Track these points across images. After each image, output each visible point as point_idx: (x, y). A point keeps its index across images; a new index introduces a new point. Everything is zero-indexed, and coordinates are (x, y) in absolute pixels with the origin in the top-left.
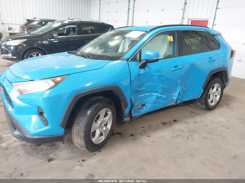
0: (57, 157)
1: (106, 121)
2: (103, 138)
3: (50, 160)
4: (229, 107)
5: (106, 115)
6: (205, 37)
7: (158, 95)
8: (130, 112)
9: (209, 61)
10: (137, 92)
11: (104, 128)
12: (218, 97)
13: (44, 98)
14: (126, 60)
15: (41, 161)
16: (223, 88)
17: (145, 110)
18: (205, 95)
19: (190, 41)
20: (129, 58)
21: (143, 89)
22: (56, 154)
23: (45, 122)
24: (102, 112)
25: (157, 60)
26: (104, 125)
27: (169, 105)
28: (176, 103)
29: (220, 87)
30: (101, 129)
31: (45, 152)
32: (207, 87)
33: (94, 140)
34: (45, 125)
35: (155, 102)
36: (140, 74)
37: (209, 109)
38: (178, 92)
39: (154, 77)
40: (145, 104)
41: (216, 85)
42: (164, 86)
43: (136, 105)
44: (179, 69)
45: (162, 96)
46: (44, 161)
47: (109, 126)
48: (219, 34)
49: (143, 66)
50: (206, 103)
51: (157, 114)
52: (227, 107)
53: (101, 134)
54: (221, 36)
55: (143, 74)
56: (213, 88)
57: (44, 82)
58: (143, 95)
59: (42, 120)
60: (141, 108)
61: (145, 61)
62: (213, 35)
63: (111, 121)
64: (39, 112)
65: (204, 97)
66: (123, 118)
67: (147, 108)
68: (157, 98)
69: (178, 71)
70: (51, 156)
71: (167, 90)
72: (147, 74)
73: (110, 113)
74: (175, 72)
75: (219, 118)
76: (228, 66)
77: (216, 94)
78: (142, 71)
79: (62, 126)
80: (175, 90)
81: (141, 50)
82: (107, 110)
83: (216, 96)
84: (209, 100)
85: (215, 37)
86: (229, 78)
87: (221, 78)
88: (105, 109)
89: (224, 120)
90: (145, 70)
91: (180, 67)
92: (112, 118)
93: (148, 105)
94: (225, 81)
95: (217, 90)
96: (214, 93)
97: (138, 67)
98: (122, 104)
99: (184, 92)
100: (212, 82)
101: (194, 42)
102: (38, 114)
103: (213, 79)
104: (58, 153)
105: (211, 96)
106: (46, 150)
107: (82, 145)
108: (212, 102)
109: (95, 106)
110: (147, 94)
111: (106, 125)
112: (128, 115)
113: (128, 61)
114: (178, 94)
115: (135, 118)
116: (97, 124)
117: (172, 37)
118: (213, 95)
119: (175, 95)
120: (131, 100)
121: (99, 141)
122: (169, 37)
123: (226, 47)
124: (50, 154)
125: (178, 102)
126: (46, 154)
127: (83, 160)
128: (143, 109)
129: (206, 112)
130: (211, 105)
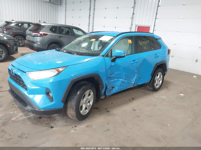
0: (57, 125)
1: (90, 99)
2: (87, 111)
3: (52, 127)
4: (168, 89)
5: (89, 95)
6: (152, 40)
7: (122, 81)
8: (105, 92)
9: (155, 57)
10: (109, 78)
11: (88, 104)
12: (161, 81)
13: (50, 82)
14: (102, 56)
15: (45, 128)
16: (164, 75)
17: (114, 91)
18: (153, 81)
19: (142, 43)
20: (104, 54)
21: (114, 76)
22: (55, 123)
23: (51, 100)
24: (87, 93)
25: (124, 56)
26: (88, 102)
27: (129, 87)
28: (134, 86)
29: (162, 74)
30: (86, 104)
31: (46, 122)
32: (154, 75)
33: (81, 112)
34: (51, 101)
35: (121, 86)
36: (111, 66)
37: (155, 90)
38: (135, 78)
39: (121, 68)
40: (114, 87)
41: (160, 74)
42: (126, 74)
43: (108, 87)
44: (136, 63)
45: (125, 81)
46: (48, 128)
47: (91, 103)
48: (160, 39)
49: (114, 60)
50: (153, 86)
51: (120, 94)
52: (167, 89)
53: (86, 108)
54: (161, 39)
55: (114, 66)
56: (157, 76)
57: (51, 71)
58: (113, 80)
59: (49, 98)
60: (112, 90)
61: (115, 57)
62: (157, 39)
63: (93, 99)
64: (47, 92)
65: (152, 82)
66: (100, 97)
67: (115, 89)
68: (122, 82)
69: (135, 64)
70: (52, 125)
71: (128, 77)
72: (116, 65)
73: (92, 93)
74: (134, 64)
75: (162, 97)
76: (166, 60)
77: (160, 80)
78: (113, 64)
79: (62, 102)
80: (133, 77)
81: (112, 49)
82: (90, 91)
83: (159, 81)
84: (155, 84)
85: (157, 40)
86: (168, 68)
87: (162, 68)
88: (89, 90)
89: (165, 97)
90: (115, 63)
91: (136, 61)
92: (93, 97)
93: (116, 87)
94: (165, 71)
95: (160, 77)
96: (158, 79)
97: (110, 61)
98: (100, 86)
99: (139, 78)
100: (157, 71)
101: (145, 44)
102: (45, 94)
103: (157, 69)
104: (56, 123)
105: (156, 81)
106: (47, 121)
107: (74, 116)
108: (157, 85)
109: (82, 88)
110: (116, 80)
111: (89, 102)
112: (103, 94)
113: (104, 57)
114: (135, 79)
115: (108, 97)
116: (83, 101)
117: (131, 40)
118: (157, 80)
119: (133, 80)
120: (106, 84)
121: (85, 113)
122: (129, 40)
123: (165, 47)
124: (50, 123)
125: (135, 85)
126: (47, 124)
127: (76, 127)
128: (113, 90)
129: (154, 92)
130: (156, 87)
